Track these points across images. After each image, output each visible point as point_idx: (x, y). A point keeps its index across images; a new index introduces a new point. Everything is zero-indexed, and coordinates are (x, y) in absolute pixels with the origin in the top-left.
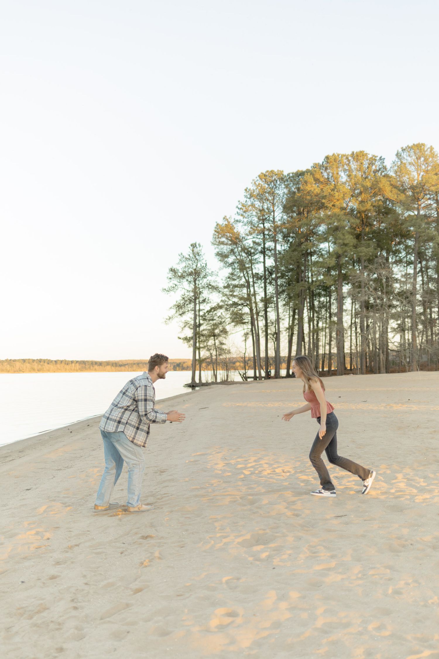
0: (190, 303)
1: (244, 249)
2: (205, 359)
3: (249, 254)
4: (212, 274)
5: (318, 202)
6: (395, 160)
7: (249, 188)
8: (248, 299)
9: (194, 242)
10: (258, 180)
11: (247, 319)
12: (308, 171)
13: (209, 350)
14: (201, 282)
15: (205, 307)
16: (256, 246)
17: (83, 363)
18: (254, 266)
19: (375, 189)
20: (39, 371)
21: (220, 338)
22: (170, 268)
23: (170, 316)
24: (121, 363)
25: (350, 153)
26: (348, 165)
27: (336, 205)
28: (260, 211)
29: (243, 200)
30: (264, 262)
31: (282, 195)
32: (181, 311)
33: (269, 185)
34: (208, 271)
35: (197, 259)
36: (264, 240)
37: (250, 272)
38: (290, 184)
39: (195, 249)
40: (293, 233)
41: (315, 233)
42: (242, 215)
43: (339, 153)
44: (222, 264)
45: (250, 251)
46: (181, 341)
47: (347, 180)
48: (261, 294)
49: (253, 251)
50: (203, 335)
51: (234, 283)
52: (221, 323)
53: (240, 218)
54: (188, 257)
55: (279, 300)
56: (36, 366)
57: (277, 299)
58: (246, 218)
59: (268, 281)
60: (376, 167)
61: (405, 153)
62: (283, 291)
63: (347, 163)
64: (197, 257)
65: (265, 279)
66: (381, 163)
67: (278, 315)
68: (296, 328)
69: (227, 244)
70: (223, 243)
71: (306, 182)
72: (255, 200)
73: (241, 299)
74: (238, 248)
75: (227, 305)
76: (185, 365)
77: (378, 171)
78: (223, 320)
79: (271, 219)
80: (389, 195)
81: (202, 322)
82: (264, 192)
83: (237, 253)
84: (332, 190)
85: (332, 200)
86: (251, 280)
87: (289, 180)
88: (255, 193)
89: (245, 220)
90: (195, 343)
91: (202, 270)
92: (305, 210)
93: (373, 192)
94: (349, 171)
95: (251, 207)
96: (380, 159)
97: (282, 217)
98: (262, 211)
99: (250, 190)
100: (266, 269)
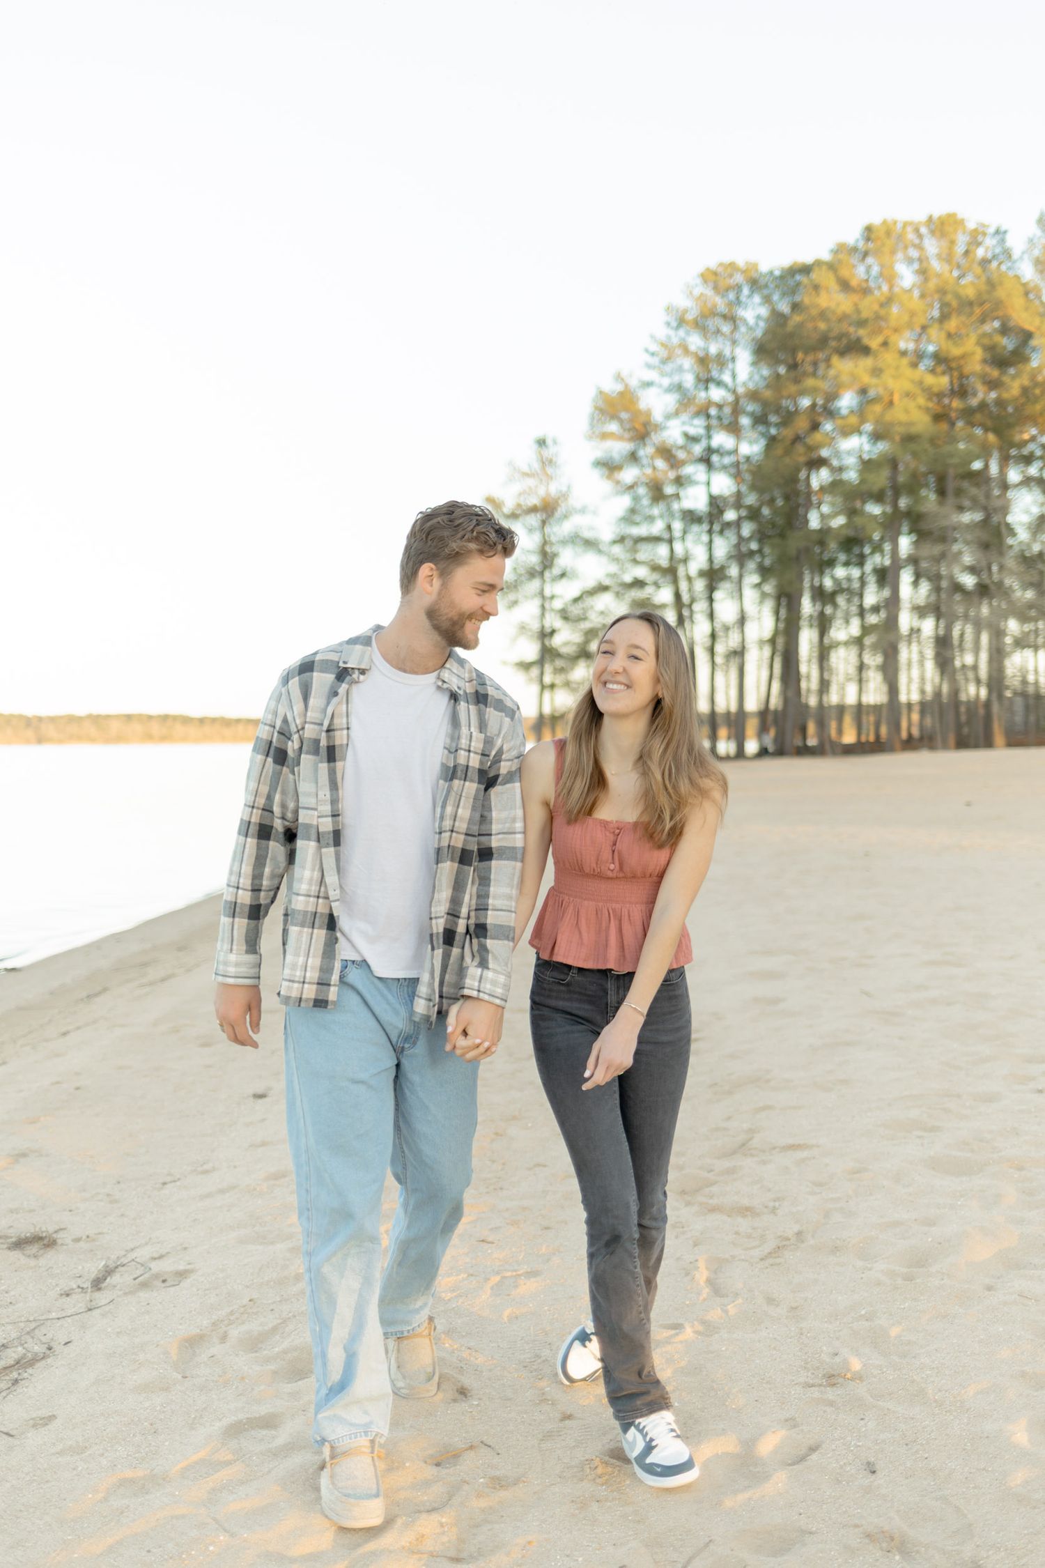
0: (531, 580)
1: (666, 453)
3: (675, 463)
4: (583, 511)
5: (844, 335)
6: (1035, 235)
7: (675, 304)
8: (670, 572)
9: (539, 434)
10: (696, 285)
12: (818, 263)
14: (556, 528)
15: (565, 592)
16: (690, 445)
18: (686, 491)
19: (981, 304)
20: (164, 739)
25: (924, 218)
26: (920, 247)
27: (891, 343)
28: (701, 359)
29: (662, 332)
30: (708, 483)
31: (751, 321)
32: (510, 598)
33: (723, 296)
34: (575, 501)
35: (547, 475)
36: (708, 428)
37: (676, 506)
38: (774, 294)
40: (778, 413)
41: (831, 413)
42: (658, 369)
43: (896, 218)
44: (606, 486)
45: (674, 457)
47: (914, 286)
48: (699, 561)
49: (682, 455)
50: (559, 655)
51: (636, 531)
53: (652, 375)
54: (526, 469)
55: (744, 573)
56: (155, 728)
57: (741, 568)
58: (667, 375)
59: (716, 527)
60: (986, 251)
62: (751, 554)
63: (917, 241)
64: (549, 469)
65: (711, 523)
66: (998, 242)
67: (742, 611)
68: (780, 641)
69: (620, 438)
70: (611, 435)
71: (816, 288)
72: (691, 331)
73: (655, 568)
74: (645, 445)
75: (620, 584)
77: (990, 261)
79: (726, 378)
80: (1022, 318)
81: (558, 623)
82: (713, 313)
83: (645, 461)
84: (882, 305)
85: (879, 331)
86: (677, 526)
87: (772, 286)
88: (690, 317)
89: (666, 382)
90: (542, 674)
91: (560, 502)
92: (810, 358)
93: (978, 311)
94: (920, 260)
95: (678, 351)
96: (997, 232)
97: (751, 376)
98: (703, 361)
99: (678, 308)
100: (713, 500)
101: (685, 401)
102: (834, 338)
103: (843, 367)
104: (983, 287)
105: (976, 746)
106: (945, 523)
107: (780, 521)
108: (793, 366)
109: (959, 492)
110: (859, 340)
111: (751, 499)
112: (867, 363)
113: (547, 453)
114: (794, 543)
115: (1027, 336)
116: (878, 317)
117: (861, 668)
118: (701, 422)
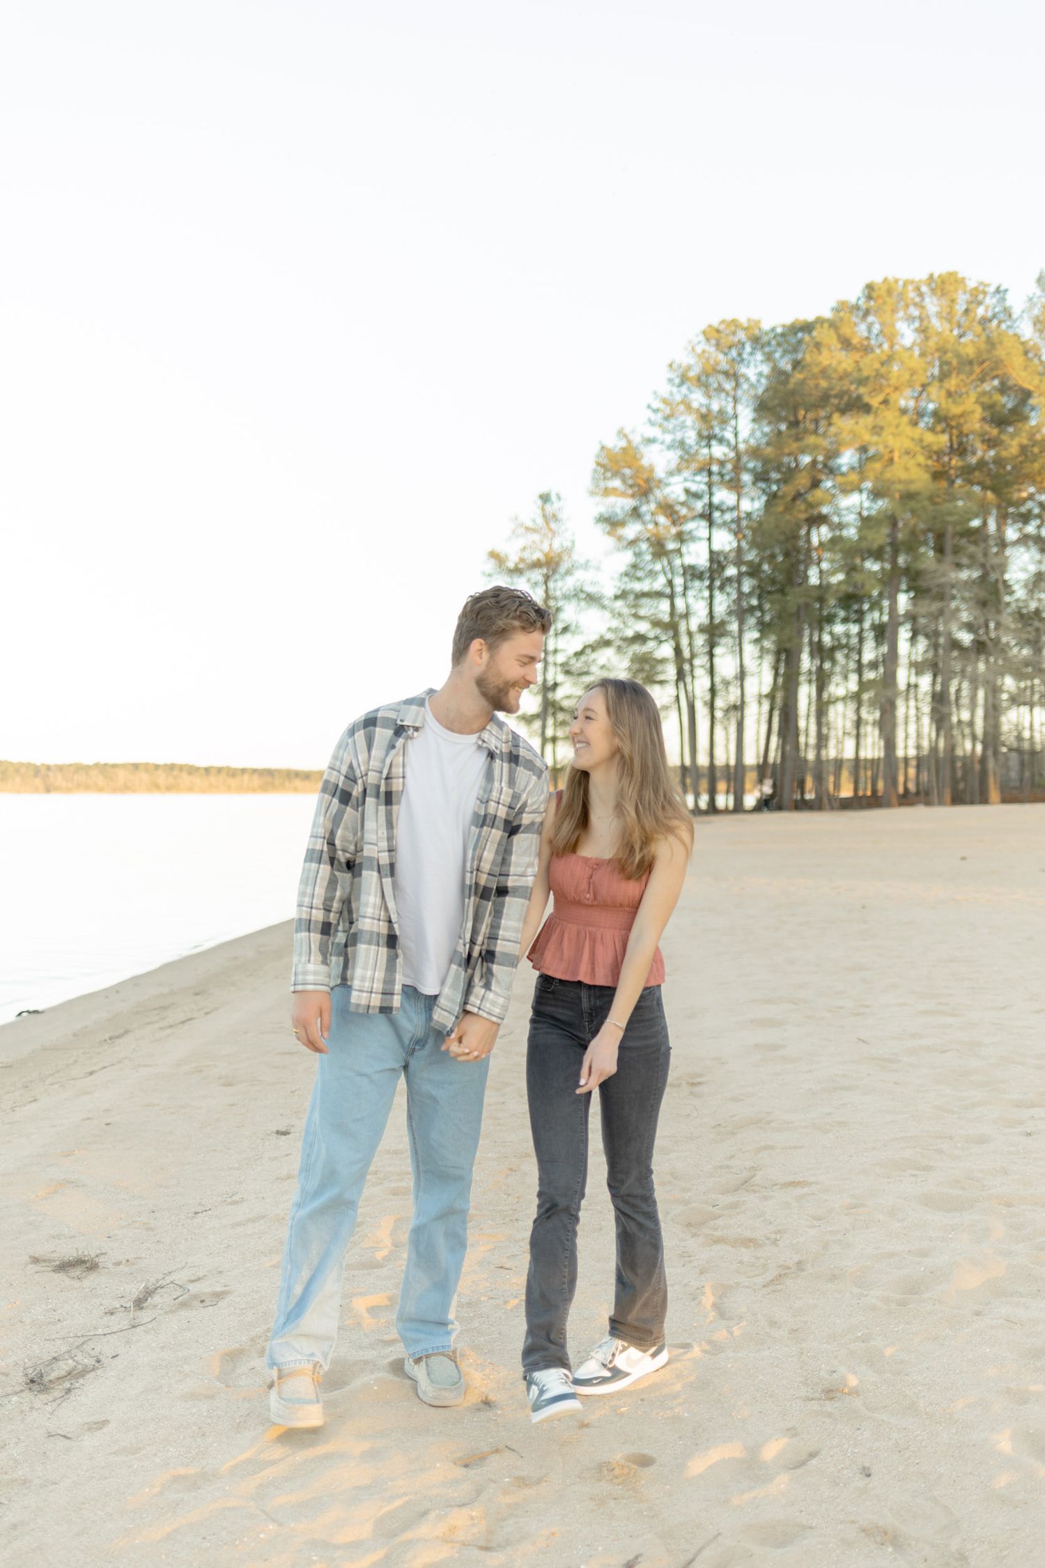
1: (668, 508)
4: (586, 566)
5: (845, 393)
6: (1034, 294)
7: (678, 361)
8: (671, 627)
9: (544, 490)
10: (699, 342)
11: (670, 672)
12: (820, 321)
14: (560, 584)
15: (570, 645)
16: (692, 501)
17: (270, 773)
18: (688, 547)
19: (982, 363)
20: (169, 789)
22: (490, 549)
25: (925, 276)
26: (921, 306)
27: (891, 402)
28: (703, 416)
29: (665, 390)
30: (709, 539)
31: (753, 379)
33: (726, 354)
34: (578, 556)
35: (551, 530)
36: (710, 485)
37: (678, 562)
38: (775, 351)
39: (548, 507)
40: (778, 469)
41: (832, 470)
42: (661, 426)
43: (897, 276)
44: (610, 542)
45: (677, 512)
47: (914, 344)
48: (700, 616)
49: (683, 511)
50: (562, 709)
51: (638, 587)
53: (654, 432)
54: (530, 524)
55: (744, 628)
56: (162, 778)
57: (741, 623)
58: (669, 432)
59: (718, 583)
60: (986, 311)
62: (752, 609)
63: (917, 300)
64: (553, 525)
65: (712, 580)
66: (998, 301)
67: (742, 666)
68: (779, 696)
69: (623, 494)
70: (614, 492)
71: (818, 346)
72: (693, 388)
73: (656, 623)
74: (648, 502)
75: (625, 639)
77: (990, 321)
79: (729, 435)
80: (1021, 376)
81: (560, 678)
82: (716, 371)
83: (648, 517)
84: (882, 364)
85: (881, 389)
86: (679, 581)
87: (774, 342)
88: (692, 374)
89: (668, 438)
90: (544, 727)
91: (563, 557)
92: (810, 415)
93: (977, 369)
94: (921, 319)
95: (682, 407)
96: (998, 291)
97: (753, 433)
98: (705, 417)
99: (680, 366)
100: (714, 556)
101: (687, 457)
102: (836, 396)
103: (844, 424)
104: (983, 346)
105: (973, 802)
106: (943, 580)
107: (780, 577)
108: (794, 424)
109: (957, 551)
110: (859, 397)
111: (751, 556)
112: (868, 420)
113: (550, 509)
114: (794, 599)
115: (1027, 394)
116: (879, 375)
117: (859, 723)
118: (703, 478)
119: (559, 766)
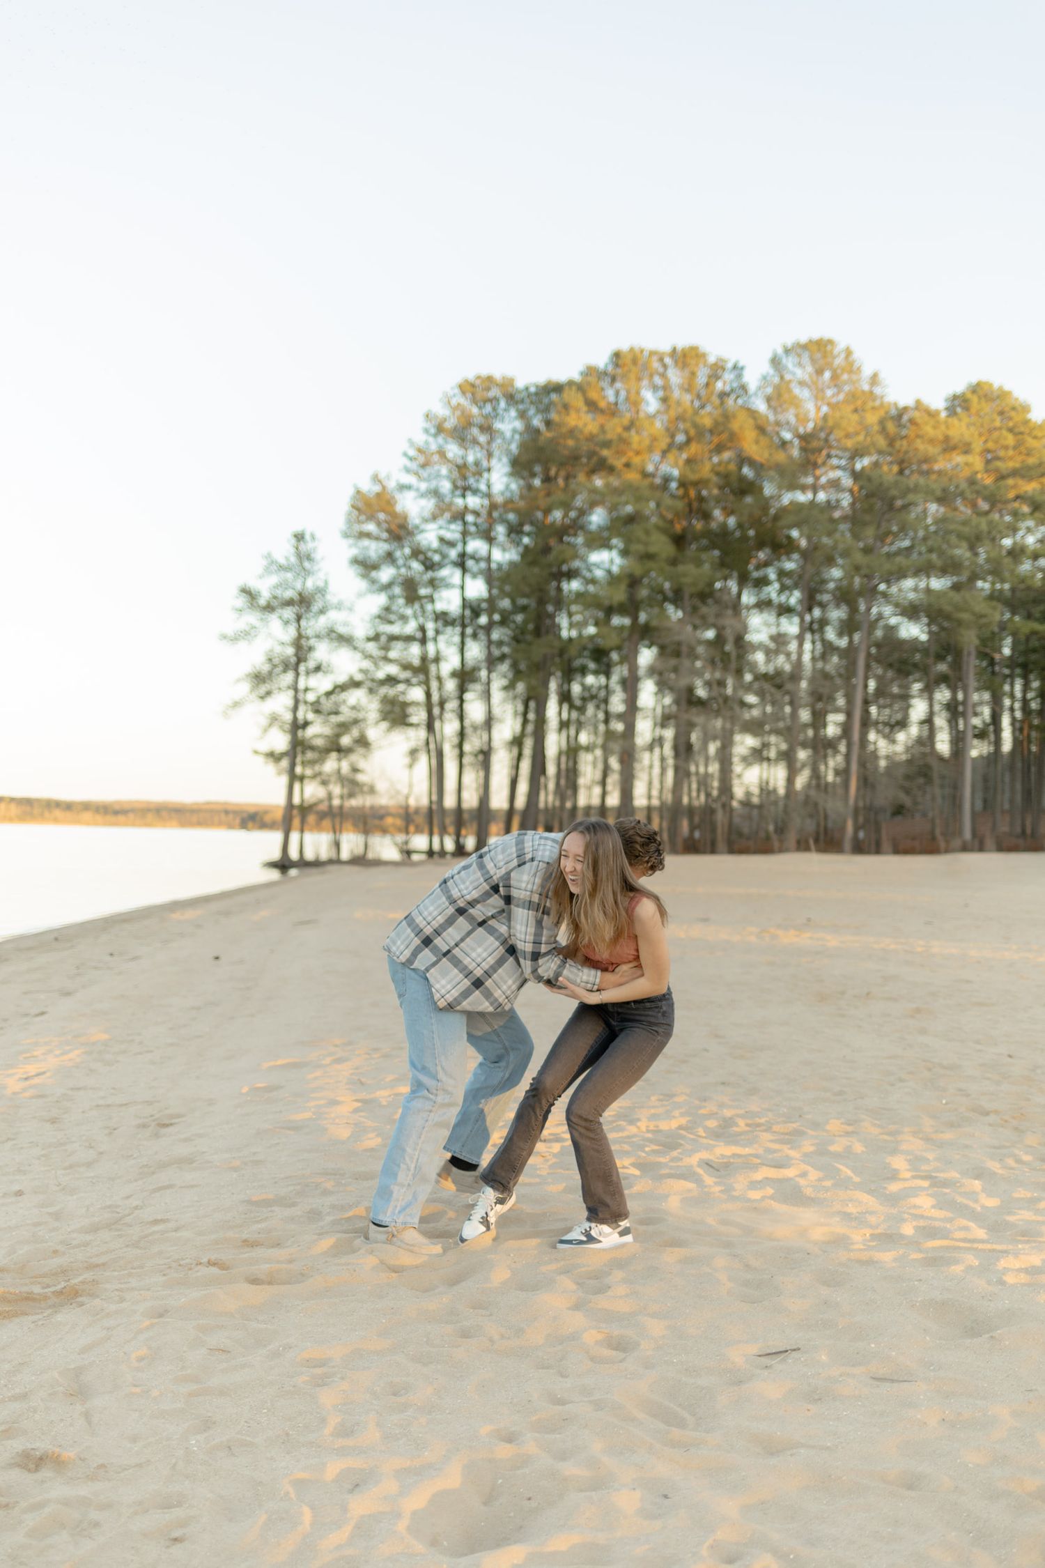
0: (285, 671)
1: (417, 553)
2: (315, 804)
3: (429, 566)
4: (339, 607)
5: (592, 454)
6: (768, 373)
7: (434, 412)
8: (423, 670)
9: (298, 529)
10: (454, 396)
11: (418, 716)
12: (571, 383)
13: (324, 783)
14: (312, 622)
15: (321, 684)
16: (445, 549)
18: (440, 593)
19: (720, 434)
21: (354, 757)
22: (241, 583)
23: (237, 698)
24: (117, 807)
25: (668, 349)
26: (664, 376)
27: (632, 464)
28: (458, 467)
29: (420, 438)
30: (462, 588)
31: (508, 435)
32: (263, 689)
33: (480, 408)
34: (331, 598)
35: (305, 570)
36: (465, 534)
37: (429, 607)
38: (529, 409)
39: (303, 547)
40: (532, 523)
41: (582, 528)
42: (416, 474)
43: (644, 346)
44: (362, 585)
45: (429, 559)
46: (260, 760)
47: (658, 412)
48: (451, 662)
49: (437, 558)
50: (312, 748)
51: (390, 630)
52: (356, 722)
53: (410, 479)
54: (282, 561)
55: (494, 675)
57: (490, 672)
58: (424, 480)
59: (469, 631)
60: (725, 383)
61: (790, 359)
62: (502, 658)
63: (661, 370)
64: (306, 564)
66: (736, 377)
67: (490, 712)
68: (529, 744)
69: (377, 539)
70: (368, 535)
71: (566, 407)
72: (450, 440)
73: (406, 667)
74: (403, 547)
75: (373, 680)
76: (267, 819)
77: (728, 395)
78: (361, 715)
79: (483, 487)
80: (754, 449)
81: (310, 716)
82: (471, 424)
83: (400, 562)
84: (625, 429)
85: (622, 452)
86: (430, 626)
87: (527, 401)
88: (447, 426)
89: (423, 486)
90: (293, 765)
91: (316, 597)
92: (562, 473)
93: (714, 440)
94: (664, 388)
95: (436, 458)
96: (735, 367)
97: (507, 486)
98: (462, 468)
99: (436, 417)
100: (465, 603)
101: (443, 510)
102: (584, 456)
104: (720, 419)
105: (703, 852)
106: (681, 638)
107: (531, 628)
108: (546, 480)
109: (694, 610)
110: (605, 460)
111: (505, 603)
112: (612, 480)
113: (304, 548)
114: (541, 649)
115: (760, 467)
116: (621, 440)
117: (606, 771)
118: (457, 527)
119: (306, 805)
